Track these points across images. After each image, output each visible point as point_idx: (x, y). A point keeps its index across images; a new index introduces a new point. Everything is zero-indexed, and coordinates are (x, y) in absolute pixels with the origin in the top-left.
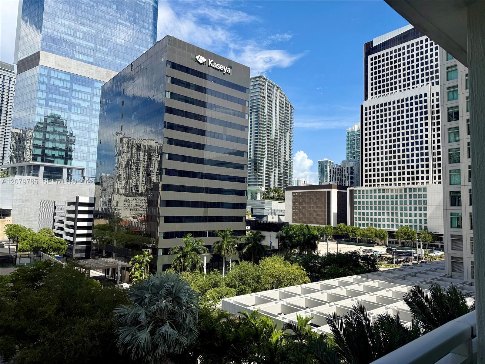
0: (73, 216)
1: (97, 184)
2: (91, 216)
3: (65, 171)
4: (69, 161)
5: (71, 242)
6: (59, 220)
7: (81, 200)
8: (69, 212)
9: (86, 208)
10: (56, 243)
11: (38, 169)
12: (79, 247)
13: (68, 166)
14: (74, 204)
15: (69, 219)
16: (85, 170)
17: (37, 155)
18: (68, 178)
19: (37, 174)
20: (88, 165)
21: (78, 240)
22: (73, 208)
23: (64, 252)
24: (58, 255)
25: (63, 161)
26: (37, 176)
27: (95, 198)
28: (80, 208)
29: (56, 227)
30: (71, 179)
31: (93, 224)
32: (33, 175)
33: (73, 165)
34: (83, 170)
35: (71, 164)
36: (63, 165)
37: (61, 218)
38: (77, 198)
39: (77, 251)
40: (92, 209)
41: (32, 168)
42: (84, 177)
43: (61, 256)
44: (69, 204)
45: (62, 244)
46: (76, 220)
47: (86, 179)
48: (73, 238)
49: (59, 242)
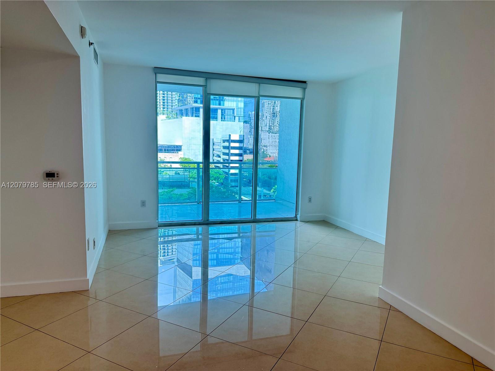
0: (227, 151)
1: (245, 122)
2: (241, 152)
3: (219, 112)
4: (222, 102)
5: (227, 173)
6: (217, 155)
7: (233, 138)
8: (225, 147)
9: (237, 145)
10: (215, 173)
11: (199, 111)
12: (232, 177)
13: (222, 107)
14: (228, 141)
15: (224, 154)
16: (235, 110)
17: (197, 98)
18: (222, 118)
19: (198, 115)
20: (237, 105)
21: (232, 171)
22: (226, 144)
23: (222, 181)
24: (218, 184)
25: (218, 102)
26: (198, 116)
27: (244, 135)
28: (233, 145)
30: (224, 119)
31: (243, 159)
32: (196, 116)
33: (225, 105)
34: (233, 110)
35: (223, 105)
36: (218, 106)
37: (219, 153)
38: (230, 135)
39: (232, 181)
40: (242, 145)
41: (194, 109)
42: (235, 116)
43: (220, 184)
44: (224, 141)
45: (220, 174)
46: (230, 154)
47: (237, 118)
49: (218, 173)
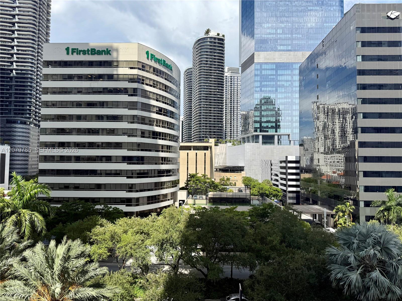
0: (284, 171)
1: (301, 145)
2: (298, 171)
3: (276, 138)
4: (278, 130)
5: (285, 191)
6: (275, 174)
7: (290, 159)
8: (282, 168)
9: (294, 165)
10: (274, 190)
11: (258, 138)
12: (291, 195)
13: (278, 133)
14: (284, 162)
15: (282, 173)
16: (291, 135)
17: (257, 128)
18: (278, 143)
19: (258, 141)
20: (292, 131)
21: (290, 189)
22: (284, 165)
23: (280, 198)
24: (276, 200)
25: (274, 130)
26: (258, 142)
27: (300, 157)
28: (290, 165)
29: (273, 179)
30: (281, 143)
31: (300, 178)
32: (256, 142)
33: (281, 132)
34: (289, 135)
35: (280, 132)
36: (274, 133)
37: (276, 173)
38: (287, 157)
39: (290, 198)
40: (298, 165)
41: (255, 137)
42: (290, 141)
43: (279, 201)
44: (281, 162)
45: (279, 192)
46: (287, 174)
47: (292, 142)
48: (286, 188)
49: (277, 191)
